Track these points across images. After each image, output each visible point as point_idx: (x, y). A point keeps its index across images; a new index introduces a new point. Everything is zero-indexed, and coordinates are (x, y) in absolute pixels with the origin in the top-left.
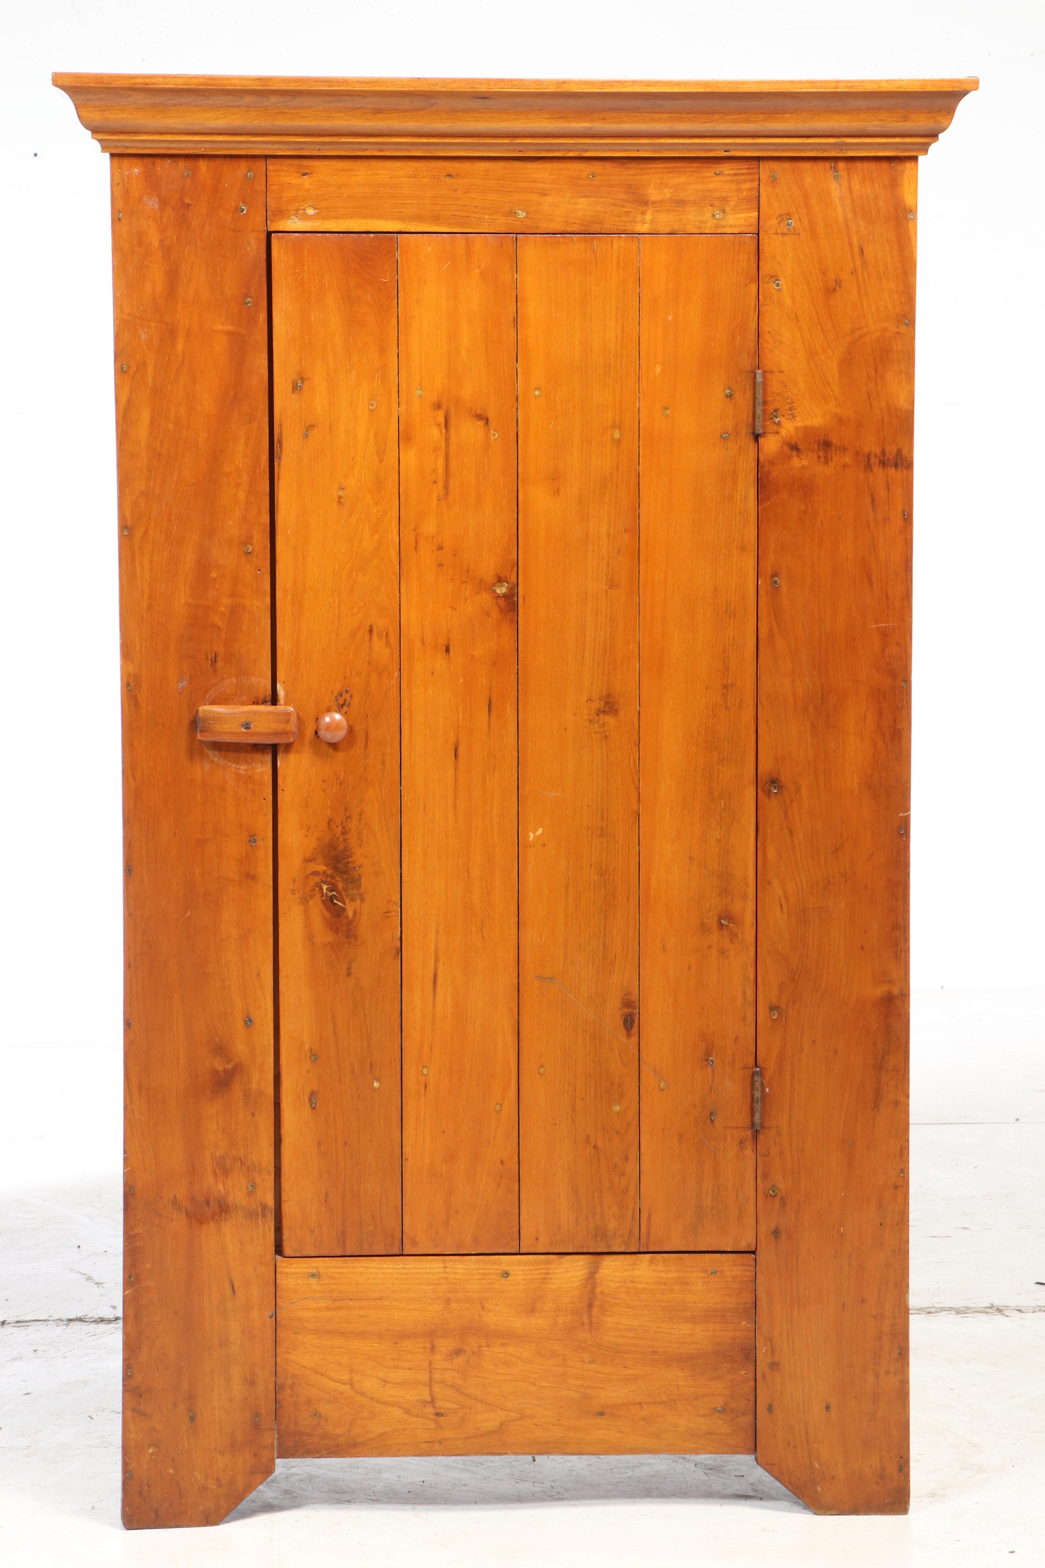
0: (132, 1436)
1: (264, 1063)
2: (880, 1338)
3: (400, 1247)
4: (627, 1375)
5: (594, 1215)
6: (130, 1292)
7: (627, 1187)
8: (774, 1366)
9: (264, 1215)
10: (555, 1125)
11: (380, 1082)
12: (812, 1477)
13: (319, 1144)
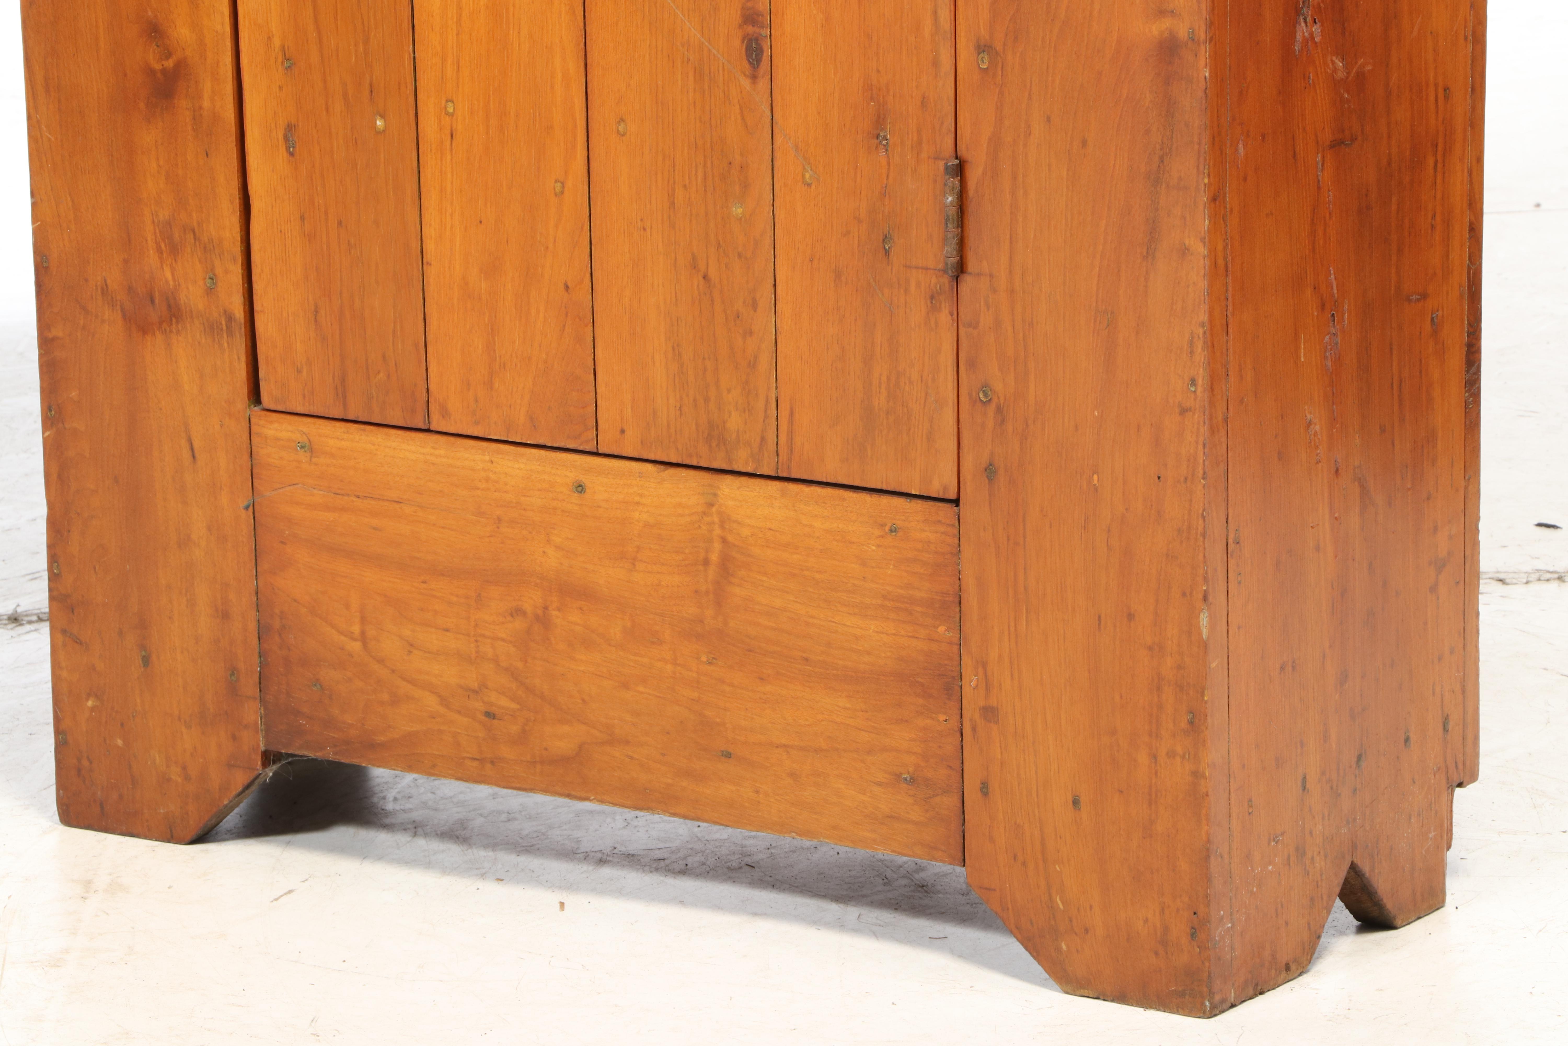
0: (64, 674)
1: (218, 63)
2: (1159, 689)
3: (425, 417)
4: (764, 694)
5: (707, 400)
6: (50, 434)
7: (756, 357)
8: (990, 713)
9: (230, 333)
10: (644, 229)
11: (385, 121)
12: (1053, 923)
13: (302, 218)
